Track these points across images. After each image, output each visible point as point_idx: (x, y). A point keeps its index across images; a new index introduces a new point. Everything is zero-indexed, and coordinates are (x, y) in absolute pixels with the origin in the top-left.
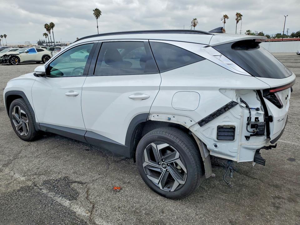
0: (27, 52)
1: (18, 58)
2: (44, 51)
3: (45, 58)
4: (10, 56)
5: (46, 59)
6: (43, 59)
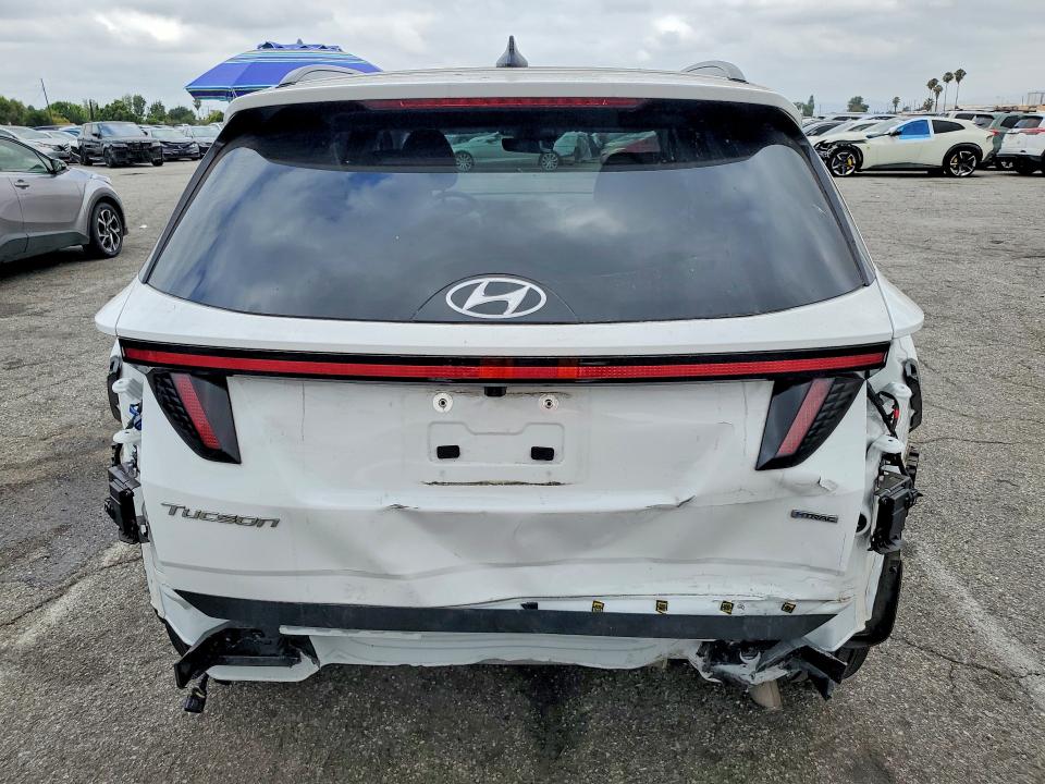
0: (896, 134)
1: (857, 153)
2: (963, 128)
3: (958, 157)
4: (835, 147)
5: (960, 161)
6: (947, 158)
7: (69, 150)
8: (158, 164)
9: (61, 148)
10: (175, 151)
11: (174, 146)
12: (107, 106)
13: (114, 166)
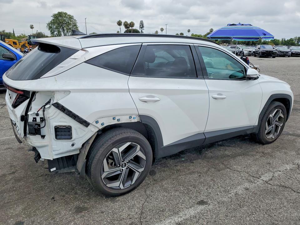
7: (252, 52)
8: (274, 57)
9: (250, 52)
10: (282, 54)
11: (283, 52)
12: (288, 40)
13: (260, 57)
